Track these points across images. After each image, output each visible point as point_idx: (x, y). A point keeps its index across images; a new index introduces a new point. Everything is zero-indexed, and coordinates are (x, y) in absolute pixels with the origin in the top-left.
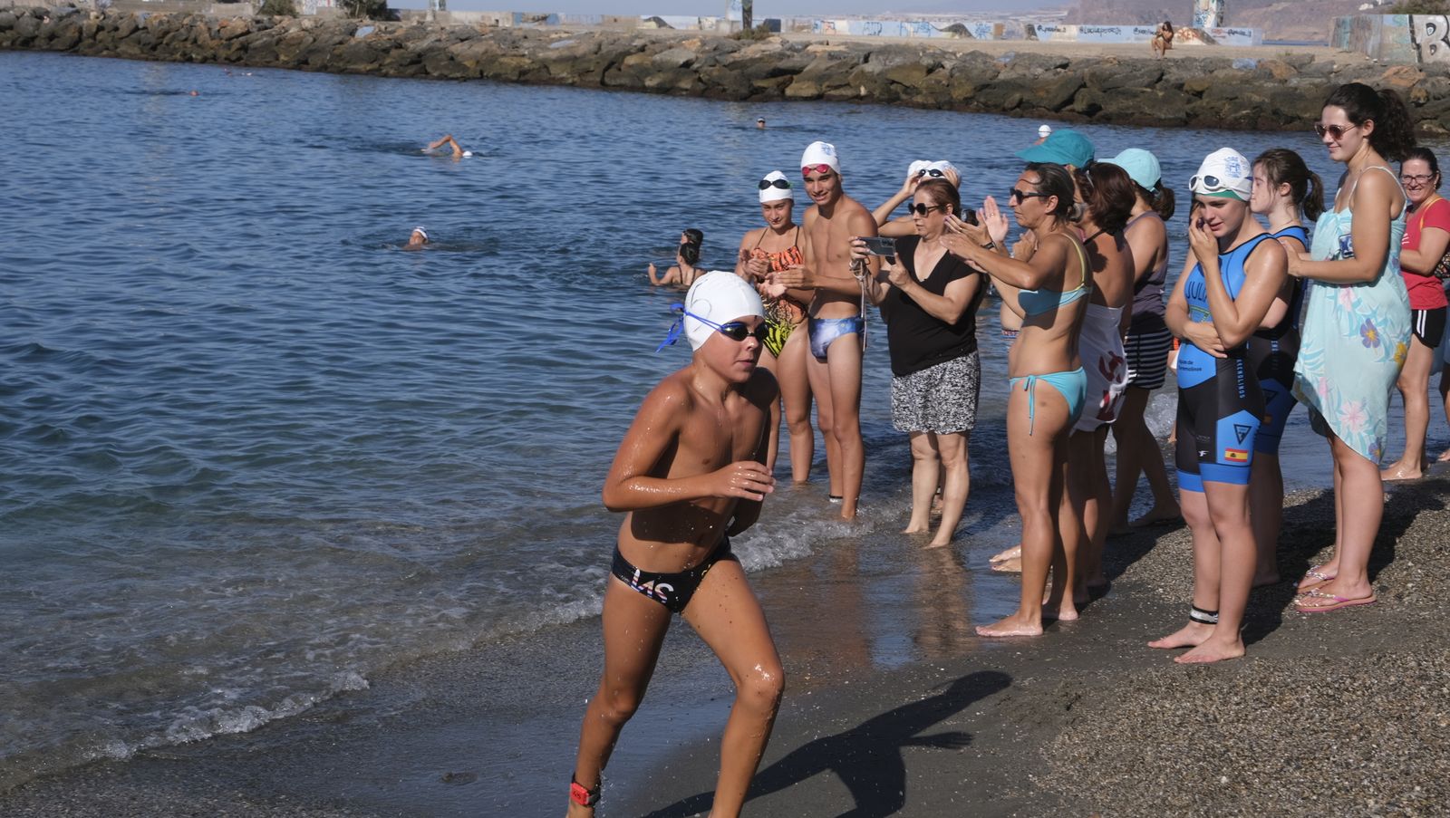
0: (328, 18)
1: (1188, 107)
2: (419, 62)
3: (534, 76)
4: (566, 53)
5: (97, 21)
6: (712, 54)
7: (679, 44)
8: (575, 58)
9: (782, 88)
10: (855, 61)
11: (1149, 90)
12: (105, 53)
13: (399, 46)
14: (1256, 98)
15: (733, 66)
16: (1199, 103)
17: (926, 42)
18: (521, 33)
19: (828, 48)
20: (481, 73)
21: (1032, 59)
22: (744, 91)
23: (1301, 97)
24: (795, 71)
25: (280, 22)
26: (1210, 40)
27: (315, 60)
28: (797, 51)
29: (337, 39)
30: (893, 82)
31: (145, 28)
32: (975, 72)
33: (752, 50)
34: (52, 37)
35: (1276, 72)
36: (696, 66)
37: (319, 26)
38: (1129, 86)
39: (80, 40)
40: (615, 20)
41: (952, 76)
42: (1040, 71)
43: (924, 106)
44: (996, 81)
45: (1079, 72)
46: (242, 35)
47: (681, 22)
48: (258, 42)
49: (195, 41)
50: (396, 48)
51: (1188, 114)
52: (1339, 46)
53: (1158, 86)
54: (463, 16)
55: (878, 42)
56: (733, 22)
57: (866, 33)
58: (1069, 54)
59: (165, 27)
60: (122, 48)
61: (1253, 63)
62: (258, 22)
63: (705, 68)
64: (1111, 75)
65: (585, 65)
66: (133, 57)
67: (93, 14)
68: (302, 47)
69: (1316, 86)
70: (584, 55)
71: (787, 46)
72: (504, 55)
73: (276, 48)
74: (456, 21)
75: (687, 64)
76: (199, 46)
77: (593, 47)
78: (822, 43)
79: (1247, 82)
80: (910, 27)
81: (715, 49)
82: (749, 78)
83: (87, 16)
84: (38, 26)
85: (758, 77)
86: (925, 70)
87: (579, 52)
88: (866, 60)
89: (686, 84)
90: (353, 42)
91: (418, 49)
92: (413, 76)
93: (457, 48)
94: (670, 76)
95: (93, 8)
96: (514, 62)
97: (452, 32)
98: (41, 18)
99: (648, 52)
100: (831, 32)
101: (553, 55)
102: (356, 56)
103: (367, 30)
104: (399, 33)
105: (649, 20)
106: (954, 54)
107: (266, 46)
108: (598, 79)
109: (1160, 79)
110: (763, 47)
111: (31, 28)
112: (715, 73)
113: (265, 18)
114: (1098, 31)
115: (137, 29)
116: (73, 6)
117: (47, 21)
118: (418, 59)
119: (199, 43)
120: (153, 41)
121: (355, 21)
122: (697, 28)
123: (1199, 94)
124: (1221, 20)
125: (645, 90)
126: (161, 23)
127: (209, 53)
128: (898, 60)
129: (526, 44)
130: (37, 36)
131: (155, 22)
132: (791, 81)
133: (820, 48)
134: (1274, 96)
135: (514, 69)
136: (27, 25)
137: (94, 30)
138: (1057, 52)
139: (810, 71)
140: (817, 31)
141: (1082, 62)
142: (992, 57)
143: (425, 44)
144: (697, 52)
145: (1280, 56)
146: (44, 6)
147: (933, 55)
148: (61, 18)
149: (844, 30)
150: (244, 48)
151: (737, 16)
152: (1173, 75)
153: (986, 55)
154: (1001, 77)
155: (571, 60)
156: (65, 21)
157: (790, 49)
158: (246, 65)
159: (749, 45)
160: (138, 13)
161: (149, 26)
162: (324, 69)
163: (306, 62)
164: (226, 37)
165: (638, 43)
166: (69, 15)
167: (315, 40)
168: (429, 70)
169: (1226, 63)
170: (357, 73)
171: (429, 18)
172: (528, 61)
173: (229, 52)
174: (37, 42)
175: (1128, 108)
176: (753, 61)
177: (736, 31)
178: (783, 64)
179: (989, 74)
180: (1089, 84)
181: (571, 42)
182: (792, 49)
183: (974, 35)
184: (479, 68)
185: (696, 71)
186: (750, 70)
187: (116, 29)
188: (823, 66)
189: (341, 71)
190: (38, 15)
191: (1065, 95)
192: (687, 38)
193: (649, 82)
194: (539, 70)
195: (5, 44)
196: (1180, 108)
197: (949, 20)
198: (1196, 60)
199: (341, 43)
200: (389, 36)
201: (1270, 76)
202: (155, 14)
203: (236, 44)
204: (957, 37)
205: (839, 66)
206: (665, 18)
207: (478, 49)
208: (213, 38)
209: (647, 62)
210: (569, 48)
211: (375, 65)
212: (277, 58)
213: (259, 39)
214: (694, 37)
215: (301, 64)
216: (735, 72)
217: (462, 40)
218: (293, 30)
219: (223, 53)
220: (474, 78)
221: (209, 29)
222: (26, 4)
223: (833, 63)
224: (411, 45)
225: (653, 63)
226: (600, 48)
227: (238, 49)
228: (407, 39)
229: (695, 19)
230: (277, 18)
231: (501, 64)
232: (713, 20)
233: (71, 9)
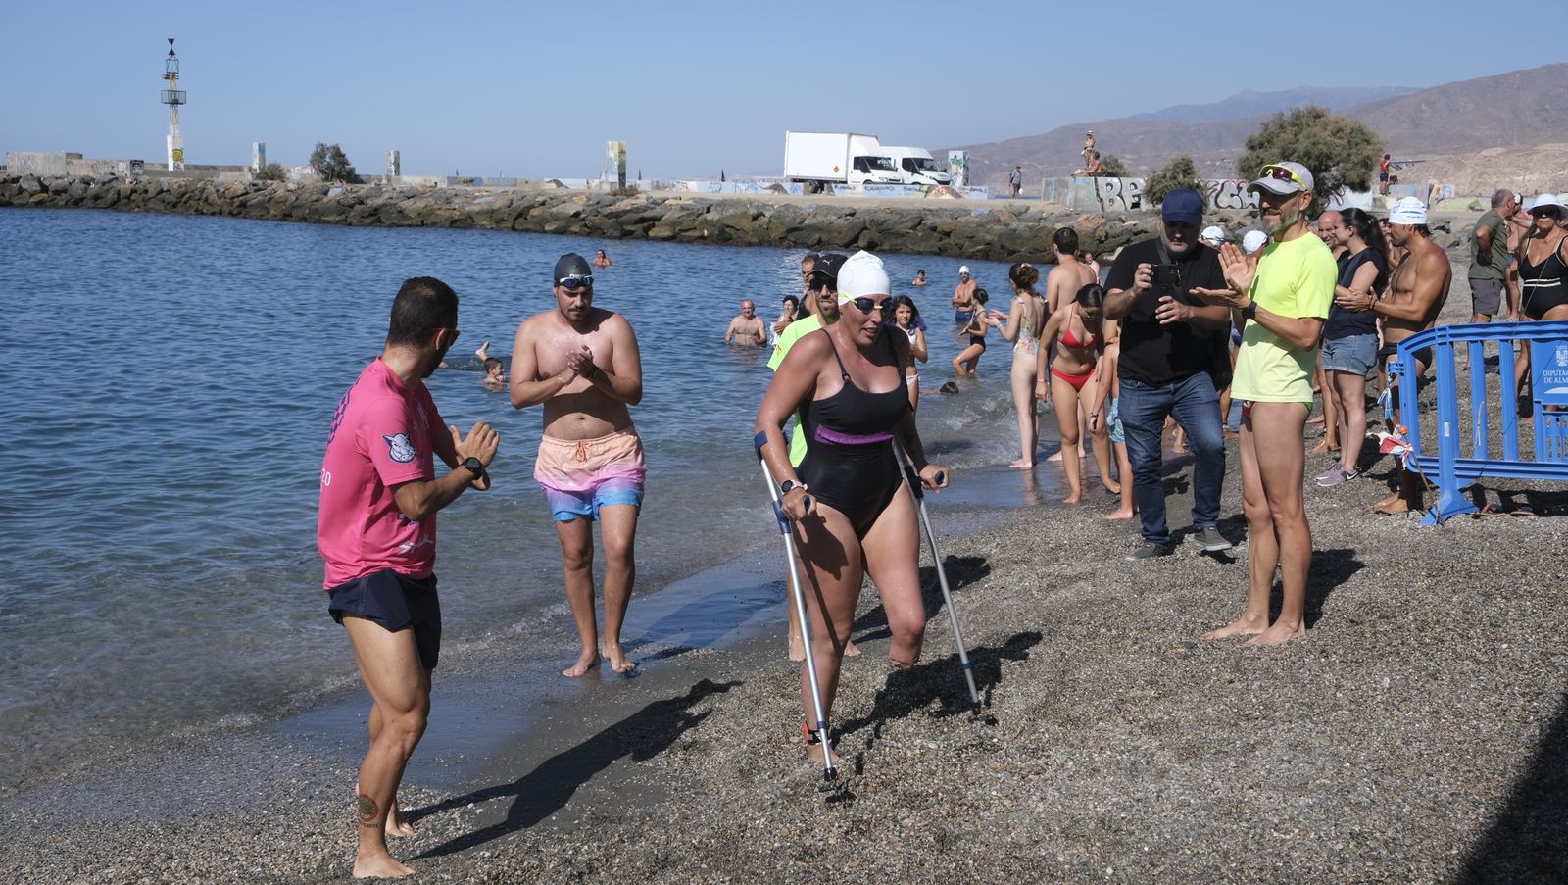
0: (307, 182)
1: (940, 244)
2: (376, 214)
3: (462, 223)
4: (486, 207)
5: (132, 186)
6: (595, 207)
7: (571, 199)
8: (493, 211)
9: (647, 230)
10: (700, 211)
11: (912, 231)
12: (136, 210)
13: (361, 203)
14: (988, 237)
15: (610, 215)
16: (946, 241)
17: (752, 197)
18: (453, 192)
19: (680, 202)
20: (423, 222)
21: (829, 209)
22: (617, 234)
23: (1020, 236)
24: (657, 219)
25: (272, 185)
26: (957, 195)
27: (296, 213)
28: (658, 204)
29: (314, 198)
30: (728, 227)
31: (168, 191)
32: (788, 219)
33: (625, 204)
34: (97, 197)
35: (1002, 219)
36: (583, 215)
37: (301, 187)
38: (899, 228)
39: (118, 200)
40: (527, 183)
41: (770, 222)
42: (834, 218)
43: (750, 244)
44: (803, 225)
45: (862, 220)
46: (242, 195)
47: (575, 184)
48: (254, 201)
49: (206, 200)
50: (359, 204)
51: (939, 249)
52: (1048, 199)
53: (919, 228)
54: (410, 180)
55: (719, 197)
56: (612, 183)
57: (711, 191)
58: (856, 206)
59: (184, 189)
60: (151, 205)
61: (986, 212)
62: (254, 185)
63: (590, 217)
64: (885, 221)
65: (500, 216)
66: (158, 211)
67: (128, 181)
68: (288, 203)
69: (1031, 228)
70: (500, 208)
71: (651, 200)
72: (440, 209)
73: (267, 205)
74: (405, 183)
75: (577, 214)
76: (209, 204)
77: (507, 202)
78: (676, 199)
79: (982, 226)
80: (742, 187)
81: (598, 203)
82: (622, 224)
83: (124, 181)
84: (86, 190)
85: (629, 224)
86: (751, 218)
87: (496, 206)
88: (708, 210)
89: (575, 228)
90: (326, 200)
91: (375, 205)
92: (370, 225)
93: (405, 204)
94: (564, 223)
95: (129, 174)
96: (447, 214)
97: (401, 192)
98: (90, 185)
99: (547, 205)
100: (685, 190)
101: (477, 208)
102: (328, 211)
103: (337, 190)
104: (361, 193)
105: (550, 182)
106: (773, 206)
107: (260, 205)
108: (510, 226)
109: (920, 224)
110: (633, 202)
111: (81, 192)
112: (597, 221)
113: (260, 182)
114: (878, 189)
115: (162, 191)
116: (113, 174)
117: (93, 186)
118: (375, 212)
119: (210, 201)
120: (175, 200)
121: (328, 184)
122: (586, 188)
123: (948, 234)
124: (966, 182)
125: (545, 232)
126: (180, 187)
127: (216, 209)
128: (732, 211)
129: (456, 201)
130: (84, 198)
131: (176, 186)
132: (653, 226)
133: (674, 202)
134: (1000, 236)
135: (447, 219)
136: (77, 190)
137: (129, 192)
138: (848, 205)
139: (668, 219)
140: (674, 190)
141: (864, 211)
142: (800, 208)
143: (380, 201)
144: (584, 205)
145: (1005, 207)
146: (92, 175)
147: (757, 207)
148: (104, 184)
149: (694, 189)
150: (243, 205)
151: (616, 179)
152: (929, 221)
153: (796, 207)
154: (806, 222)
155: (490, 213)
156: (107, 186)
157: (653, 203)
158: (245, 217)
159: (622, 200)
160: (162, 179)
161: (171, 190)
162: (303, 219)
163: (290, 215)
164: (231, 195)
165: (540, 199)
166: (110, 181)
167: (297, 199)
168: (383, 220)
169: (967, 212)
170: (329, 222)
171: (384, 182)
172: (458, 213)
173: (232, 208)
174: (85, 202)
175: (896, 245)
176: (626, 212)
177: (614, 189)
178: (647, 214)
179: (798, 220)
180: (869, 227)
181: (490, 199)
182: (655, 203)
183: (789, 192)
184: (420, 219)
185: (583, 219)
186: (622, 219)
187: (146, 192)
188: (676, 215)
189: (318, 222)
190: (86, 182)
191: (851, 235)
192: (576, 195)
193: (547, 228)
194: (465, 220)
195: (60, 203)
196: (934, 243)
197: (768, 181)
198: (945, 209)
199: (317, 200)
200: (353, 195)
201: (998, 221)
202: (176, 180)
203: (237, 201)
204: (776, 193)
205: (688, 215)
206: (562, 181)
207: (420, 204)
208: (219, 198)
209: (547, 215)
210: (488, 203)
211: (343, 217)
212: (268, 212)
213: (255, 198)
214: (583, 194)
215: (286, 216)
216: (612, 220)
217: (408, 198)
218: (281, 192)
219: (227, 209)
220: (418, 226)
221: (217, 191)
222: (78, 174)
223: (684, 213)
224: (370, 202)
225: (551, 214)
226: (511, 204)
227: (238, 206)
228: (367, 197)
229: (585, 181)
230: (269, 182)
231: (437, 215)
232: (597, 181)
233: (112, 177)
